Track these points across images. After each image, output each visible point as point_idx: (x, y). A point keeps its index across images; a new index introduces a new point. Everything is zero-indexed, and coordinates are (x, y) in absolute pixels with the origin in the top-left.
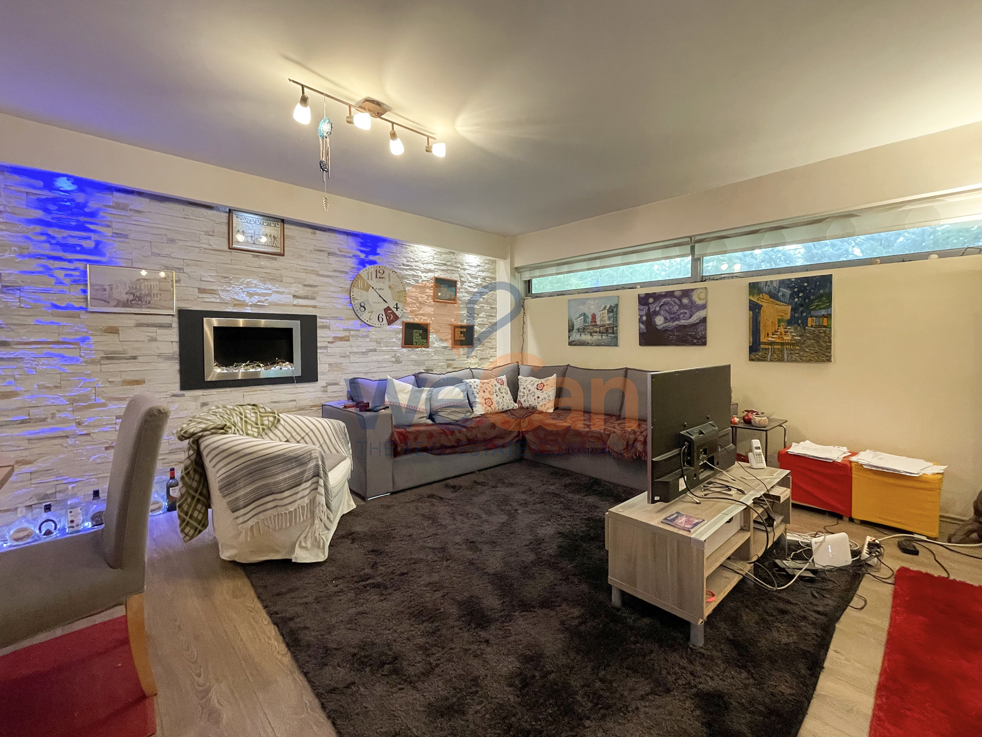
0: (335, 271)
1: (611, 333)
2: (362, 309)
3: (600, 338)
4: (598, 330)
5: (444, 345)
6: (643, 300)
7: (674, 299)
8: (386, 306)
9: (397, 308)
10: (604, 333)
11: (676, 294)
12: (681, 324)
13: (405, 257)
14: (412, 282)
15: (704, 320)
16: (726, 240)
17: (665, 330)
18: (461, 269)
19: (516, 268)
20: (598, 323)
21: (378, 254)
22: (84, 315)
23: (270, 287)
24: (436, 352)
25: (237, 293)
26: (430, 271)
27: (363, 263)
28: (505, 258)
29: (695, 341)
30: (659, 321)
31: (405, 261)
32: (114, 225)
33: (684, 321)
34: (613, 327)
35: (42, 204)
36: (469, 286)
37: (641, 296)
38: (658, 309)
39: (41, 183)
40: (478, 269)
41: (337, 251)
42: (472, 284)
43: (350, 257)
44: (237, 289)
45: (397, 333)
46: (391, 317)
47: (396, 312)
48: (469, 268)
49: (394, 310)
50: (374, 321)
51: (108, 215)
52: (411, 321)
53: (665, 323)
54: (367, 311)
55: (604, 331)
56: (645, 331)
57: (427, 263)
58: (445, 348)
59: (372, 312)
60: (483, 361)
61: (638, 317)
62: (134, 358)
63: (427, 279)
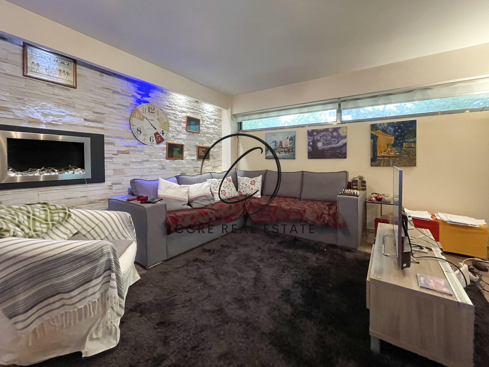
0: (118, 105)
1: (291, 152)
2: (139, 132)
3: (284, 154)
4: (283, 150)
5: (192, 158)
6: (310, 134)
7: (328, 133)
8: (155, 131)
9: (163, 134)
10: (287, 152)
11: (330, 130)
12: (332, 146)
13: (168, 101)
14: (172, 117)
15: (345, 144)
16: (358, 101)
17: (323, 150)
18: (202, 113)
19: (234, 115)
20: (284, 146)
21: (150, 97)
23: (64, 110)
24: (188, 163)
25: (32, 113)
26: (184, 112)
27: (139, 102)
28: (227, 108)
29: (340, 156)
30: (320, 145)
31: (168, 104)
33: (334, 145)
34: (293, 149)
36: (207, 124)
37: (310, 131)
38: (319, 138)
40: (212, 114)
41: (120, 91)
42: (208, 123)
43: (130, 96)
44: (32, 110)
45: (163, 150)
46: (159, 139)
47: (162, 136)
48: (207, 113)
49: (161, 135)
50: (147, 141)
52: (172, 142)
53: (323, 146)
54: (142, 134)
55: (287, 151)
56: (311, 150)
57: (182, 107)
58: (193, 160)
59: (146, 135)
60: (214, 168)
61: (307, 143)
63: (182, 117)
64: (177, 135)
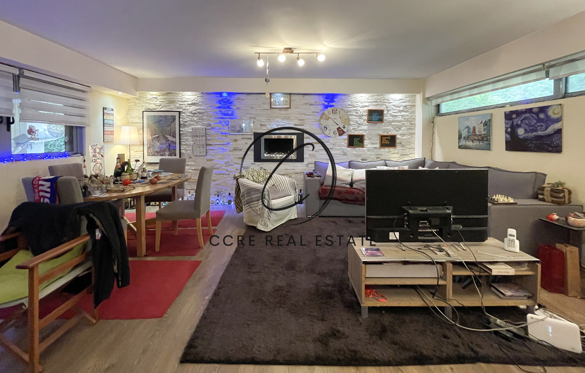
0: (313, 112)
2: (326, 129)
4: (477, 138)
5: (374, 146)
6: (508, 116)
7: (532, 115)
8: (338, 127)
9: (344, 128)
10: (481, 140)
11: (534, 110)
12: (538, 134)
13: (350, 101)
14: (354, 113)
15: (559, 132)
17: (525, 140)
19: (428, 99)
20: (477, 133)
21: (335, 101)
22: (229, 136)
23: (285, 122)
24: (368, 150)
25: (273, 125)
26: (366, 106)
27: (326, 107)
30: (521, 132)
31: (350, 103)
32: (237, 105)
33: (541, 132)
34: (487, 136)
35: (220, 102)
36: (393, 112)
37: (507, 113)
38: (519, 122)
39: (219, 96)
40: (400, 101)
41: (314, 103)
42: (395, 111)
43: (320, 105)
45: (345, 140)
46: (341, 132)
47: (344, 130)
50: (332, 135)
51: (235, 102)
52: (353, 134)
53: (525, 133)
54: (328, 130)
56: (510, 140)
57: (364, 102)
58: (375, 148)
59: (330, 130)
60: (403, 156)
62: (241, 150)
63: (364, 111)
64: (358, 127)
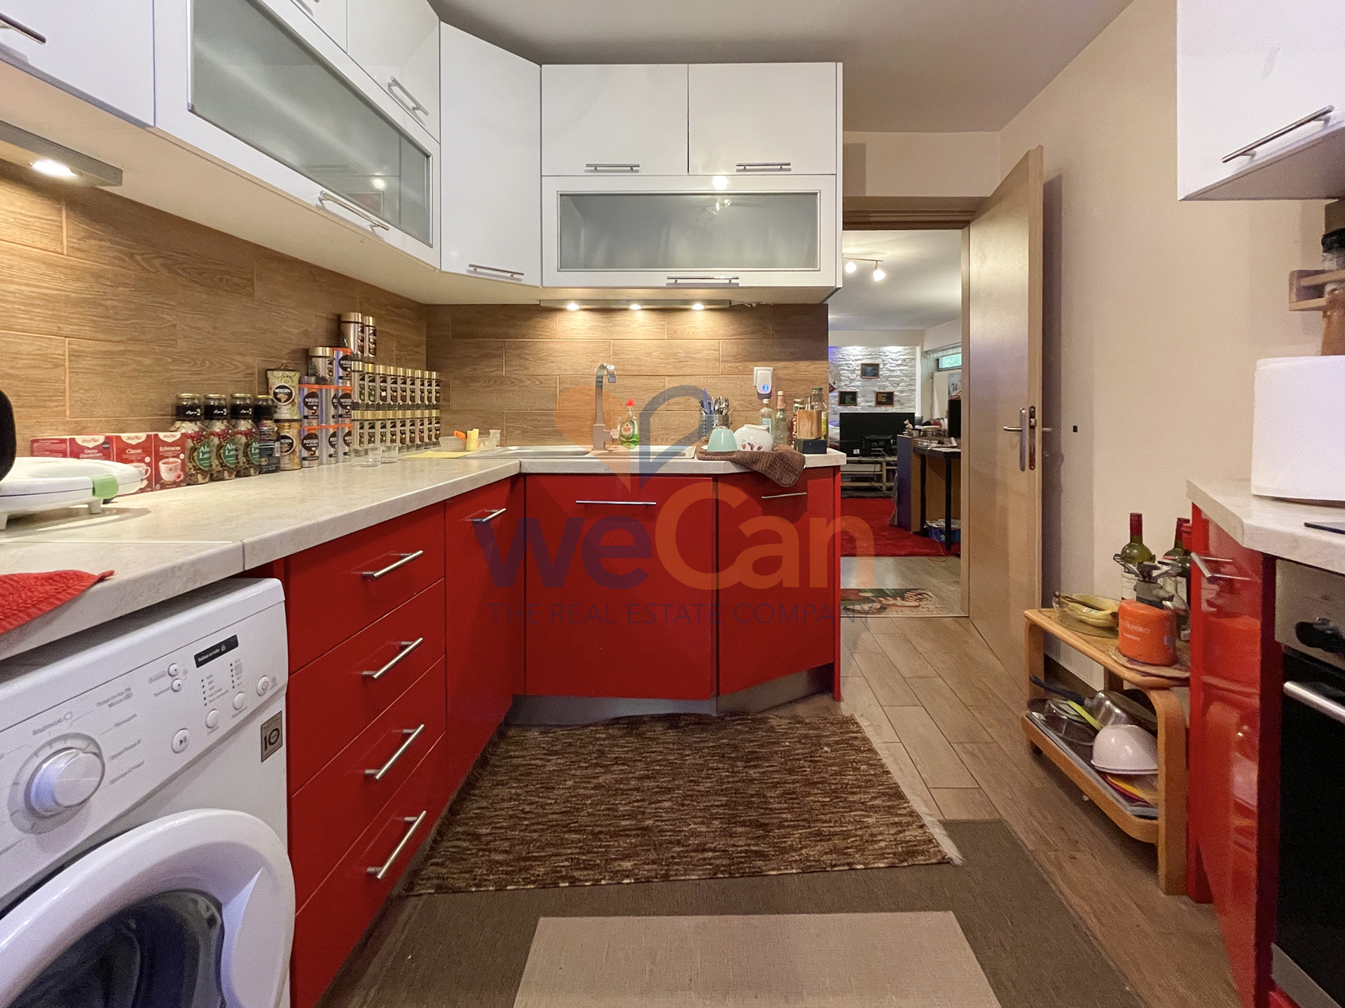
5: (868, 405)
13: (841, 355)
14: (846, 368)
18: (884, 356)
19: (926, 352)
24: (862, 409)
26: (859, 360)
28: (918, 345)
36: (890, 366)
40: (898, 354)
42: (893, 365)
45: (836, 397)
46: (832, 389)
47: (835, 386)
48: (891, 355)
52: (845, 390)
57: (857, 356)
63: (856, 365)
64: (850, 383)
